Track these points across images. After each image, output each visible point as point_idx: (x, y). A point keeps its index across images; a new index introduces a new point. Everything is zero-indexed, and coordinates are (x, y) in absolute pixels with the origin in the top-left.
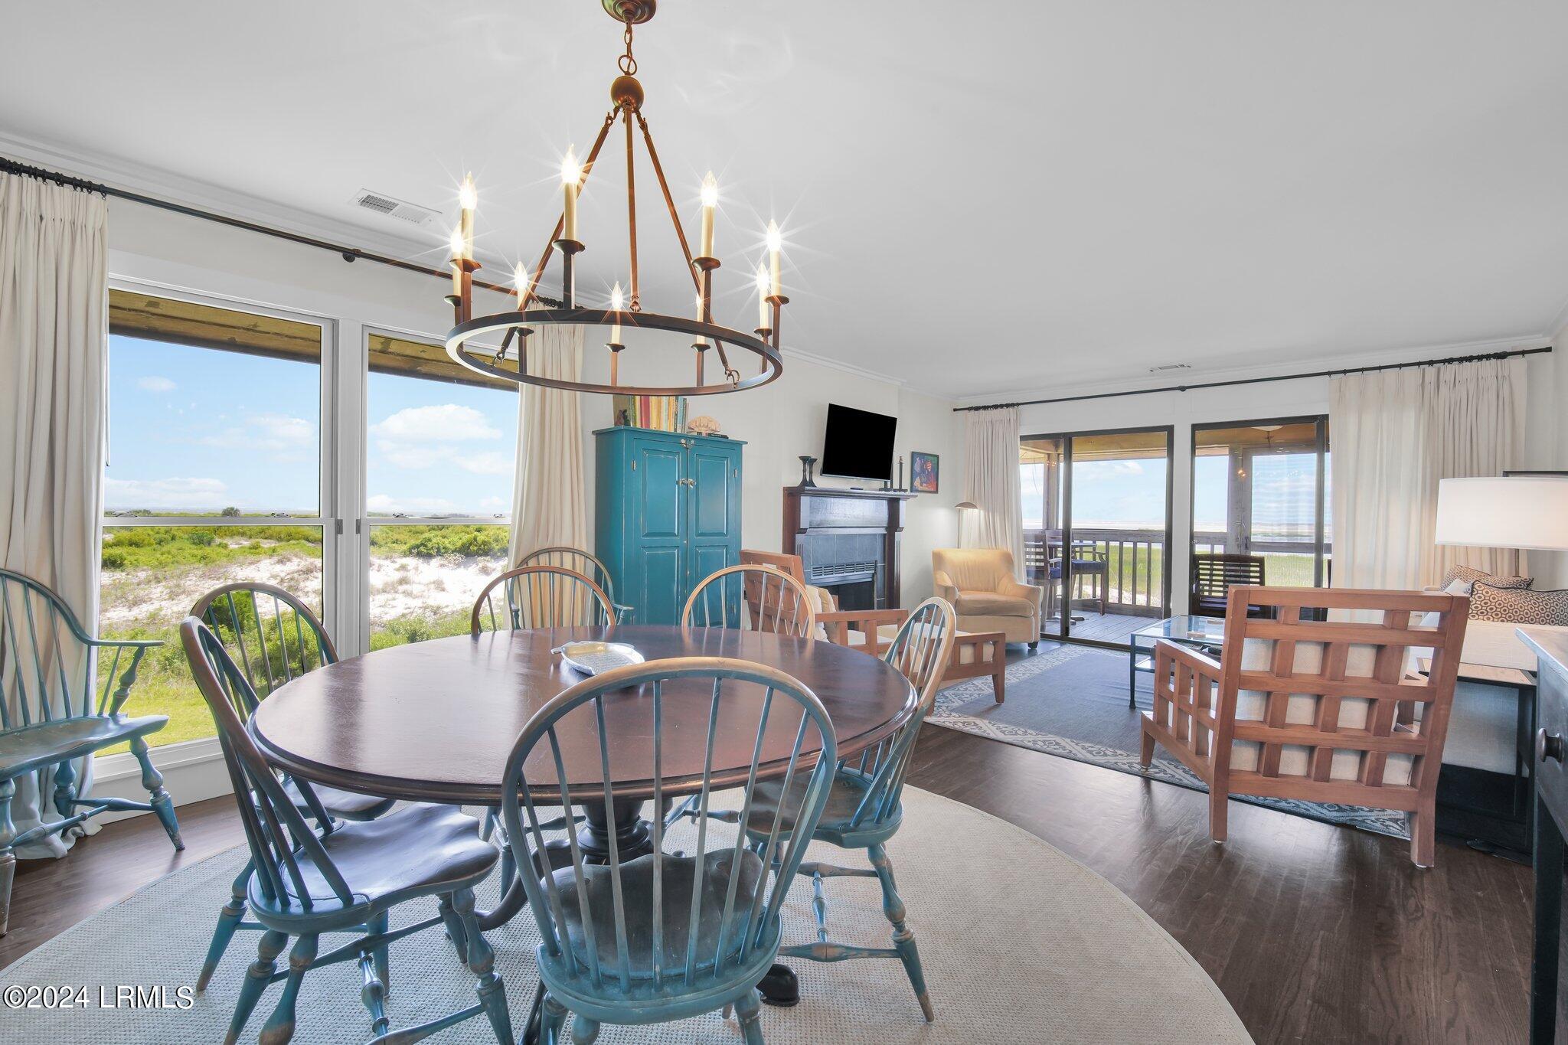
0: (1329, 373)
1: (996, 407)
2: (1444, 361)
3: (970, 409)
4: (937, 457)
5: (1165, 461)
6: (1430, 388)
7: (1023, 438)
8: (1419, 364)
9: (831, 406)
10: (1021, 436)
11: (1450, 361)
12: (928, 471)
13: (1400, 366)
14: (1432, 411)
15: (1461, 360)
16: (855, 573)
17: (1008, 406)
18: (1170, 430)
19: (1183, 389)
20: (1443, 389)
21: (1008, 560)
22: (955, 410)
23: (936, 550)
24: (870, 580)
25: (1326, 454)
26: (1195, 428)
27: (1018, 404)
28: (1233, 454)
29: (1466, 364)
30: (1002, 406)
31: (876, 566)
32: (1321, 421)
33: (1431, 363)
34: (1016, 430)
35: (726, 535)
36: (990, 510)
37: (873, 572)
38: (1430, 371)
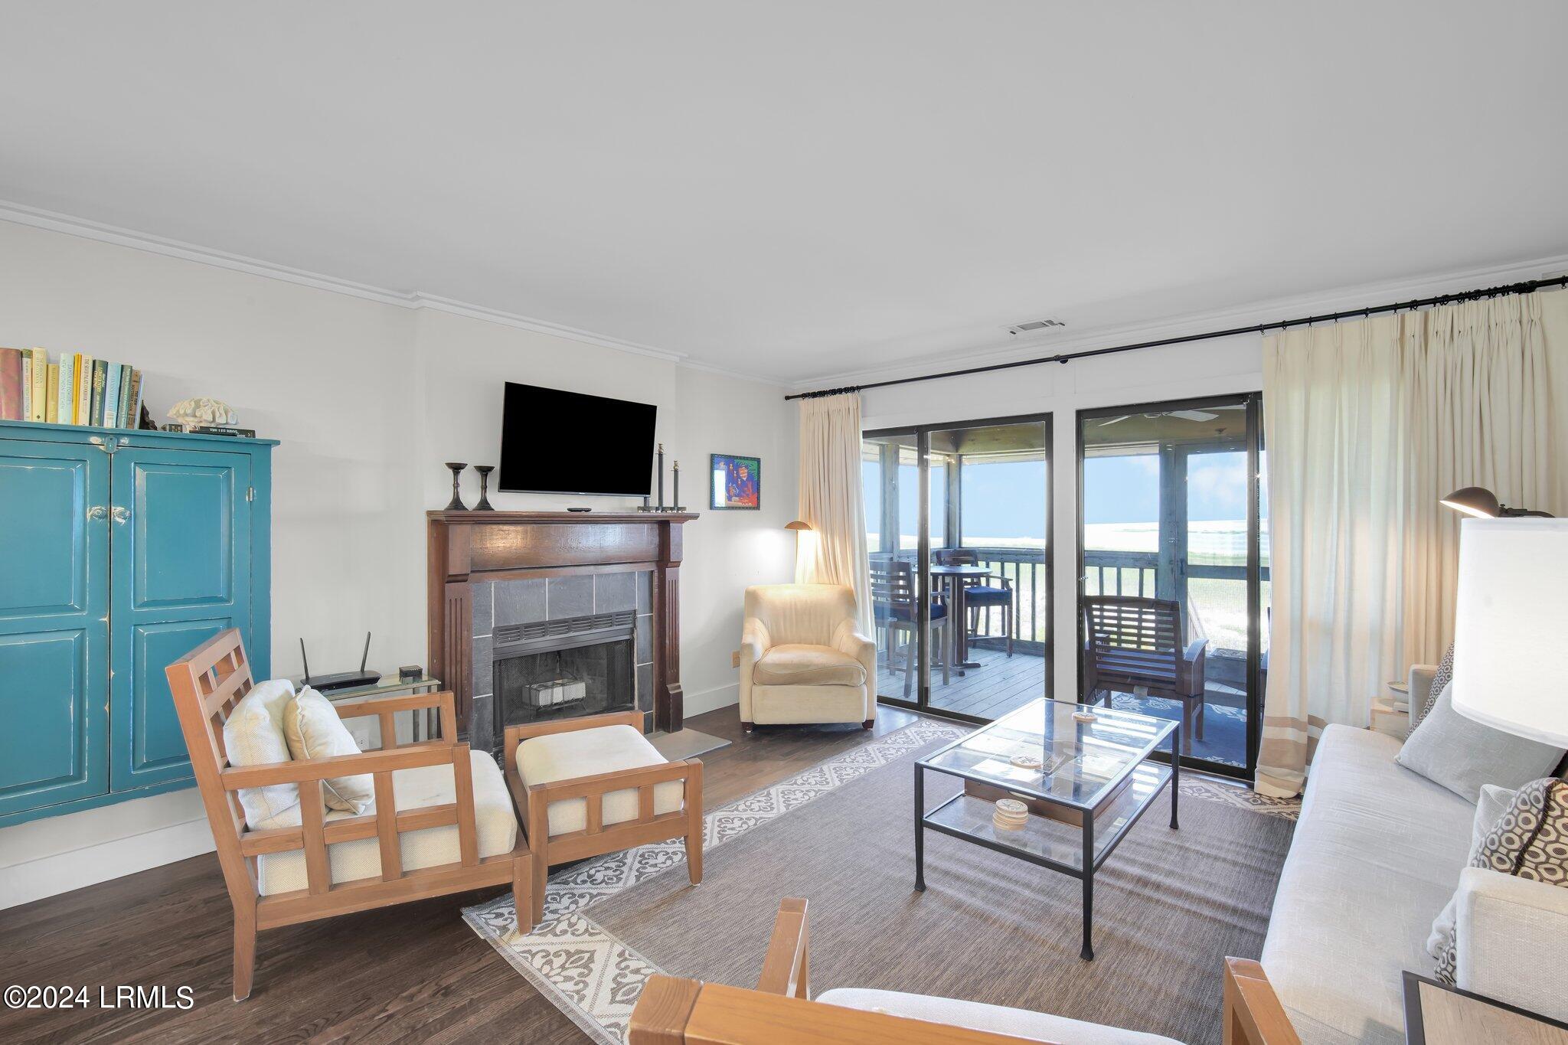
0: (1261, 328)
1: (834, 392)
2: (1434, 301)
3: (804, 396)
4: (758, 460)
5: (1043, 465)
6: (1413, 344)
7: (867, 434)
8: (1395, 307)
9: (509, 387)
10: (863, 431)
11: (1445, 300)
12: (742, 480)
13: (1366, 312)
14: (1417, 380)
15: (1461, 297)
16: (594, 631)
17: (847, 390)
18: (1048, 417)
19: (1063, 360)
20: (1434, 344)
21: (849, 600)
22: (787, 398)
23: (752, 587)
24: (627, 637)
25: (1261, 452)
26: (1081, 414)
27: (859, 388)
28: (1163, 452)
29: (1469, 304)
30: (840, 391)
31: (635, 619)
32: (1253, 401)
33: (1414, 305)
34: (856, 426)
35: (228, 601)
36: (828, 530)
37: (630, 626)
38: (1413, 317)
